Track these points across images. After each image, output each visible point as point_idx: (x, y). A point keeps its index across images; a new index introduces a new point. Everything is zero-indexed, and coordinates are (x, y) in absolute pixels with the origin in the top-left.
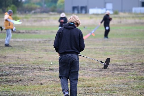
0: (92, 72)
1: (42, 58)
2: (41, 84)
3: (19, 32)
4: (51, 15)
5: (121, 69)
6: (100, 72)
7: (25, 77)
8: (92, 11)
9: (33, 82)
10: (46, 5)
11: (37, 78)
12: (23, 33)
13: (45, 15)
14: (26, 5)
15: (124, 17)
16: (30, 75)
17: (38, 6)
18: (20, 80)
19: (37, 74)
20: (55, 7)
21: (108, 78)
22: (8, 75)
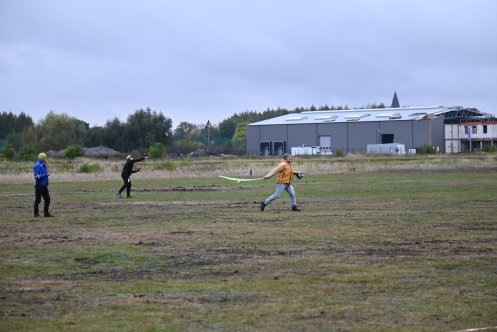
0: (355, 257)
1: (252, 233)
2: (276, 278)
3: (184, 190)
4: (225, 158)
5: (404, 251)
6: (370, 257)
7: (242, 266)
8: (295, 151)
9: (260, 276)
10: (212, 142)
11: (263, 268)
12: (191, 190)
13: (212, 159)
14: (178, 143)
15: (357, 161)
16: (248, 263)
17: (200, 144)
18: (236, 272)
19: (260, 261)
20: (230, 145)
21: (388, 267)
22: (210, 263)
